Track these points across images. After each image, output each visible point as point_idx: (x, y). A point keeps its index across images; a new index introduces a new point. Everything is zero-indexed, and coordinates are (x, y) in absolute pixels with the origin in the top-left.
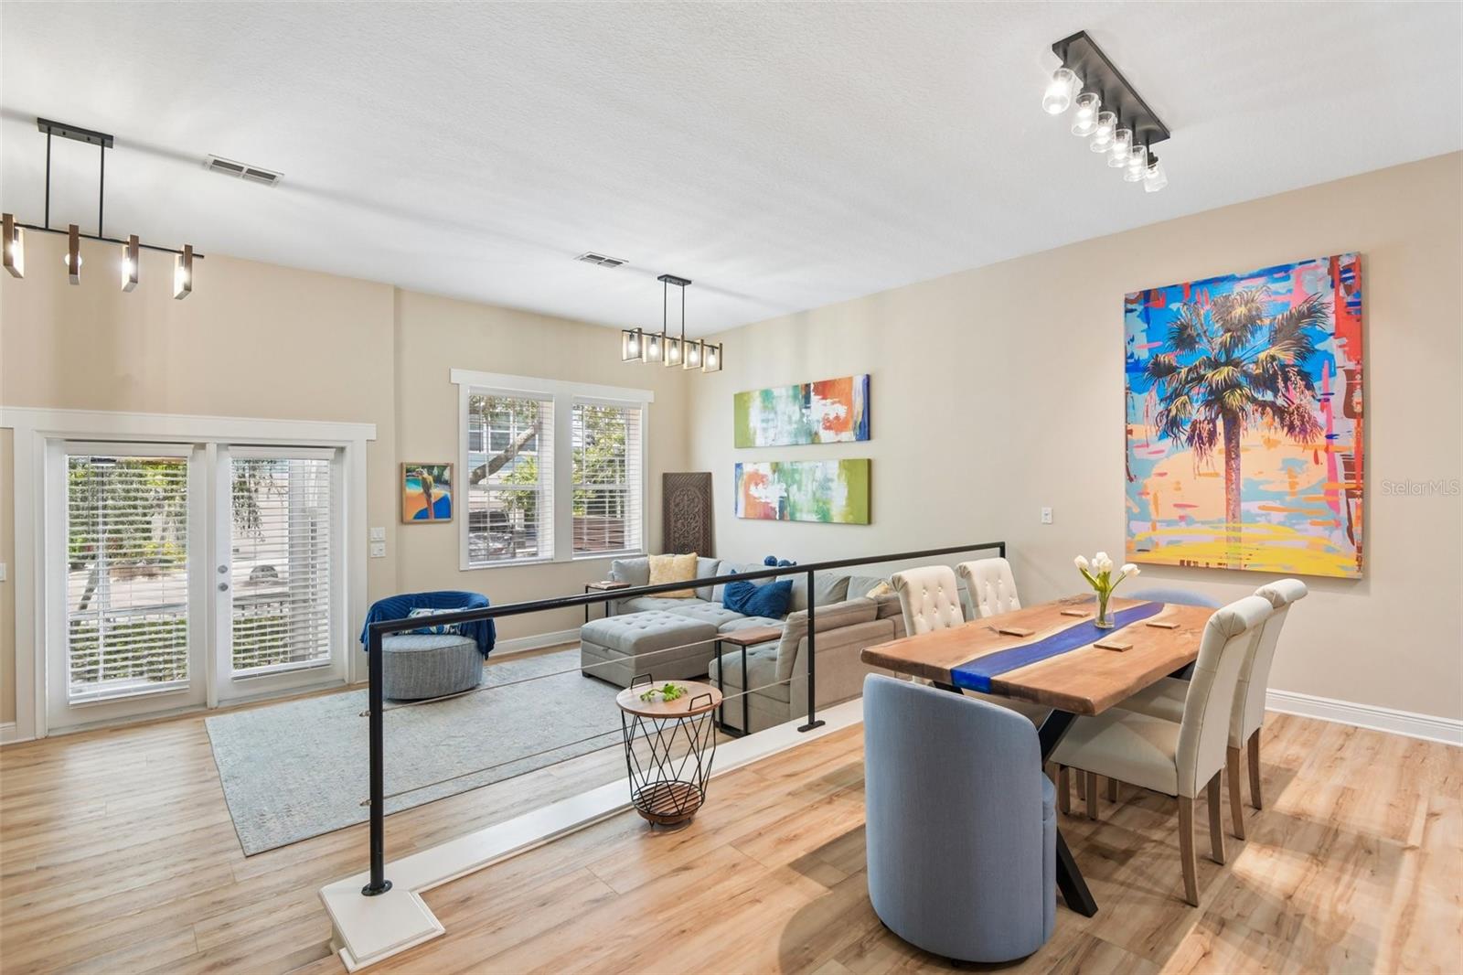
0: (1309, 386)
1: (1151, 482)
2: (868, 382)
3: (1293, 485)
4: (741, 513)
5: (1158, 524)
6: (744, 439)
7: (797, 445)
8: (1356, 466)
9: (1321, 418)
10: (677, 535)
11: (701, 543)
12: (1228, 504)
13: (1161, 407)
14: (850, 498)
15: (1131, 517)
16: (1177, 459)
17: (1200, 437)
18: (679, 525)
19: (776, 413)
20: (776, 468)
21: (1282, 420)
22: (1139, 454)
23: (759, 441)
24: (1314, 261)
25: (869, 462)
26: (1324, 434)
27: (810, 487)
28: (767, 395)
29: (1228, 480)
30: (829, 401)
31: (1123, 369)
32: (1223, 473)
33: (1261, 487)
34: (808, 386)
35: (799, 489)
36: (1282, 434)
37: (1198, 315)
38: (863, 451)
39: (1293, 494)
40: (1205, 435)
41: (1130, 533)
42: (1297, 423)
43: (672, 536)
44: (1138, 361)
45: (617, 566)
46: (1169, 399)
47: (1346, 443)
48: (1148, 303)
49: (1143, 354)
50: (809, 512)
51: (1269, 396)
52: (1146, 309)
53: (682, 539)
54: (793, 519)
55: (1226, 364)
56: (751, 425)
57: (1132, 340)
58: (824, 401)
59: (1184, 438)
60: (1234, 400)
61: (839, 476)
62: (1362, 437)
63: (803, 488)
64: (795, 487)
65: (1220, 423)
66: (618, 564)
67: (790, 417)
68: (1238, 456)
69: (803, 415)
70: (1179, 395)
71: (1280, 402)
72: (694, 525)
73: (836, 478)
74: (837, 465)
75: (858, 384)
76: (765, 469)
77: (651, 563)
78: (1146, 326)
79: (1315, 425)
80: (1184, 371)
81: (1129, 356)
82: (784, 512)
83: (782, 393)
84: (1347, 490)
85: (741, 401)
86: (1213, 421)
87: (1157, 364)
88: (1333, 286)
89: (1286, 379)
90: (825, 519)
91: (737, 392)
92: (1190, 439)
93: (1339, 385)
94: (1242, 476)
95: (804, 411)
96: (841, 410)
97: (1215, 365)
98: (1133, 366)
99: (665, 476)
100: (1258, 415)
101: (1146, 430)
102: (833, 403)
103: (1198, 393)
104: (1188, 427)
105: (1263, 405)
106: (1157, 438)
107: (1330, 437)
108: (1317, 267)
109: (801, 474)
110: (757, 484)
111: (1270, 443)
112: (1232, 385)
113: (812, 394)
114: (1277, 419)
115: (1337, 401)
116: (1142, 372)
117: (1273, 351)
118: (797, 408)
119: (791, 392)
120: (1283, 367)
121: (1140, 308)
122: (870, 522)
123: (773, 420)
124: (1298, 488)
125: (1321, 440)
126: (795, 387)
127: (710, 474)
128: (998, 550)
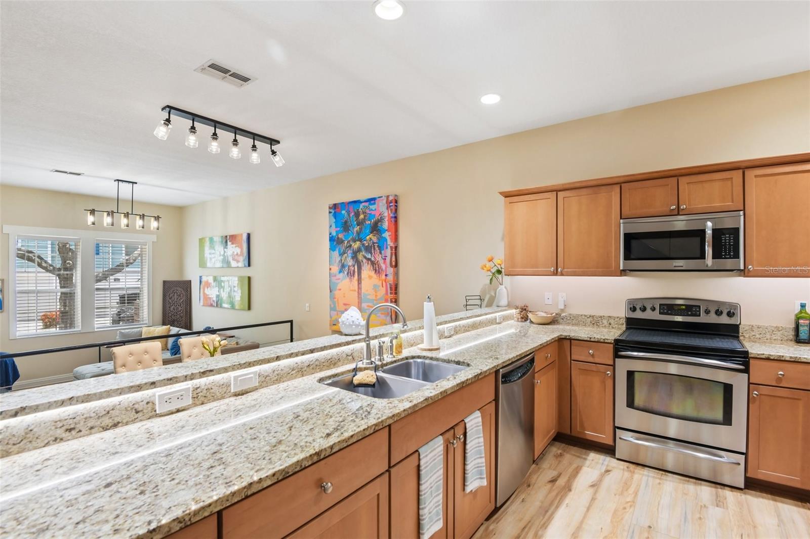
0: (381, 253)
1: (337, 293)
2: (249, 236)
3: (376, 296)
4: (202, 304)
5: (339, 313)
6: (202, 264)
7: (223, 267)
8: (395, 289)
9: (383, 266)
10: (170, 315)
11: (184, 319)
12: (358, 304)
13: (339, 259)
14: (241, 297)
15: (331, 309)
16: (346, 284)
17: (351, 274)
18: (172, 309)
19: (215, 250)
20: (215, 279)
21: (373, 267)
22: (334, 279)
23: (209, 265)
24: (382, 197)
25: (249, 278)
26: (384, 274)
27: (227, 290)
28: (211, 239)
29: (358, 293)
30: (234, 245)
31: (328, 240)
32: (357, 290)
33: (368, 297)
34: (226, 236)
35: (223, 291)
36: (373, 273)
37: (350, 217)
38: (248, 272)
39: (376, 300)
40: (352, 272)
41: (331, 317)
42: (377, 269)
43: (167, 315)
44: (333, 236)
45: (119, 334)
46: (341, 255)
47: (391, 278)
48: (335, 208)
49: (334, 234)
50: (227, 303)
51: (369, 256)
52: (335, 212)
53: (173, 316)
54: (221, 307)
55: (358, 240)
56: (205, 255)
57: (331, 226)
58: (232, 245)
59: (346, 273)
60: (360, 257)
61: (238, 284)
62: (396, 274)
63: (225, 290)
64: (222, 290)
65: (356, 267)
66: (121, 333)
67: (220, 253)
68: (361, 282)
69: (225, 252)
70: (344, 253)
71: (373, 259)
72: (180, 309)
73: (236, 285)
74: (237, 279)
75: (245, 237)
76: (211, 279)
77: (143, 331)
78: (334, 220)
79: (382, 270)
80: (346, 242)
81: (330, 234)
82: (218, 304)
83: (217, 239)
84: (391, 299)
85: (201, 241)
86: (354, 266)
87: (338, 238)
88: (387, 209)
89: (374, 249)
90: (233, 307)
91: (201, 238)
92: (348, 274)
93: (388, 252)
94: (362, 292)
95: (225, 250)
96: (238, 250)
97: (355, 241)
98: (332, 239)
99: (164, 282)
100: (367, 264)
101: (336, 269)
102: (236, 247)
103: (350, 252)
104: (347, 268)
105: (369, 259)
106: (338, 273)
107: (386, 275)
108: (383, 200)
109: (224, 283)
110: (208, 288)
111: (370, 277)
112: (359, 250)
113: (228, 241)
114: (372, 267)
115: (388, 259)
116: (335, 241)
117: (371, 236)
118: (222, 248)
119: (220, 240)
120: (374, 243)
121: (333, 211)
122: (249, 308)
123: (213, 254)
124: (378, 298)
125: (384, 277)
126: (222, 236)
127: (190, 281)
128: (290, 323)
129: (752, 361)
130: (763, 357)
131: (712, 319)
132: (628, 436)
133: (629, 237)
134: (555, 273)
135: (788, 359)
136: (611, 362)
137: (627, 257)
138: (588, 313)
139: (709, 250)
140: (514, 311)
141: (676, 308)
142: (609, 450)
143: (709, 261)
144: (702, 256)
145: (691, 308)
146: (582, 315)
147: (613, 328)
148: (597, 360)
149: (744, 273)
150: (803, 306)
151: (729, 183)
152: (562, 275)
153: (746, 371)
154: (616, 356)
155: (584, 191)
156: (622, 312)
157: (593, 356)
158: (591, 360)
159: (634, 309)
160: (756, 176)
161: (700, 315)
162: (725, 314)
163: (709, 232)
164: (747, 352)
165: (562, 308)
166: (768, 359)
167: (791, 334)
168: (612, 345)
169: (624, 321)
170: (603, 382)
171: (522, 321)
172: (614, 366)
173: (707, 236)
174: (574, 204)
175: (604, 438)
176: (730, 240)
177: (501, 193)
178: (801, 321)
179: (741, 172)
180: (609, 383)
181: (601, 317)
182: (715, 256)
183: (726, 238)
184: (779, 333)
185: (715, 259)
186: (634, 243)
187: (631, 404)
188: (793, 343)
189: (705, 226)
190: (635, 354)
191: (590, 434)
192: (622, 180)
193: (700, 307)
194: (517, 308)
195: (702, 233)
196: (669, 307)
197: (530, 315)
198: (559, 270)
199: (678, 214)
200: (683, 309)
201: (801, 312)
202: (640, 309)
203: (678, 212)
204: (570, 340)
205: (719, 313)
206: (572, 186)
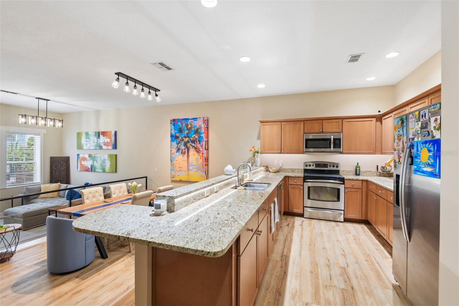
0: (200, 143)
1: (175, 162)
2: (116, 133)
3: (197, 163)
4: (79, 169)
5: (176, 172)
6: (80, 147)
7: (96, 149)
8: (207, 160)
9: (201, 150)
10: (55, 177)
11: (65, 179)
12: (187, 167)
13: (177, 146)
14: (111, 165)
15: (171, 170)
16: (180, 158)
17: (183, 153)
18: (57, 173)
19: (90, 139)
20: (90, 156)
21: (196, 150)
22: (173, 156)
23: (85, 148)
24: (200, 118)
25: (116, 155)
26: (202, 153)
27: (100, 162)
28: (87, 134)
29: (187, 162)
30: (105, 137)
31: (170, 136)
32: (187, 161)
33: (193, 164)
34: (99, 132)
35: (97, 162)
36: (195, 153)
37: (183, 126)
38: (114, 152)
39: (197, 165)
40: (184, 152)
41: (171, 174)
42: (198, 151)
43: (53, 177)
44: (172, 135)
45: (26, 189)
46: (178, 144)
47: (205, 155)
48: (174, 122)
49: (173, 133)
50: (99, 169)
51: (194, 145)
52: (174, 123)
53: (57, 178)
54: (95, 171)
55: (187, 137)
56: (82, 142)
57: (172, 130)
58: (104, 137)
59: (180, 152)
60: (188, 145)
61: (108, 159)
62: (208, 153)
63: (98, 162)
64: (95, 162)
65: (186, 150)
67: (94, 141)
68: (189, 157)
69: (98, 141)
70: (180, 143)
71: (195, 146)
72: (62, 173)
73: (107, 159)
74: (107, 156)
75: (113, 133)
76: (86, 156)
77: (41, 187)
78: (174, 127)
79: (201, 151)
80: (180, 138)
81: (171, 134)
82: (92, 169)
83: (92, 133)
84: (205, 165)
85: (79, 135)
86: (185, 149)
87: (176, 136)
88: (203, 123)
89: (196, 141)
90: (104, 171)
91: (78, 132)
92: (181, 153)
93: (204, 143)
94: (190, 161)
95: (98, 139)
96: (108, 140)
97: (185, 137)
98: (172, 136)
99: (51, 158)
100: (192, 148)
101: (174, 151)
102: (106, 138)
103: (183, 143)
104: (181, 150)
105: (193, 146)
106: (176, 152)
107: (203, 154)
108: (201, 119)
109: (97, 158)
110: (84, 161)
111: (194, 154)
112: (188, 142)
113: (100, 135)
114: (195, 150)
115: (204, 146)
116: (174, 137)
117: (194, 135)
118: (96, 138)
119: (94, 134)
120: (196, 139)
121: (173, 123)
122: (116, 172)
123: (89, 141)
124: (198, 164)
125: (201, 154)
126: (96, 132)
127: (69, 157)
128: (145, 178)
129: (345, 181)
130: (348, 179)
131: (332, 168)
132: (309, 210)
133: (307, 140)
134: (281, 153)
135: (355, 179)
136: (302, 184)
137: (306, 147)
138: (291, 168)
139: (332, 146)
140: (263, 168)
141: (320, 165)
142: (302, 215)
143: (332, 149)
144: (330, 147)
145: (325, 165)
146: (288, 169)
147: (299, 173)
148: (298, 184)
149: (341, 153)
150: (358, 163)
151: (338, 123)
152: (283, 153)
153: (344, 184)
154: (304, 181)
155: (291, 123)
156: (302, 167)
157: (296, 182)
158: (295, 184)
159: (307, 166)
160: (346, 122)
161: (328, 167)
162: (335, 167)
163: (332, 139)
164: (344, 178)
165: (281, 166)
166: (350, 180)
167: (354, 173)
168: (303, 178)
169: (303, 170)
170: (300, 192)
171: (266, 172)
172: (303, 185)
173: (332, 140)
174: (287, 127)
175: (300, 211)
176: (338, 142)
177: (259, 121)
178: (357, 168)
179: (341, 120)
180: (302, 191)
181: (295, 169)
183: (337, 141)
184: (351, 173)
185: (334, 148)
186: (309, 142)
187: (309, 198)
188: (355, 175)
189: (331, 137)
190: (309, 180)
191: (295, 211)
192: (304, 120)
193: (328, 164)
194: (264, 166)
195: (330, 139)
196: (318, 165)
197: (270, 169)
198: (282, 151)
199: (322, 133)
200: (322, 165)
201: (357, 165)
202: (309, 166)
203: (323, 132)
204: (288, 177)
205: (333, 166)
206: (287, 120)
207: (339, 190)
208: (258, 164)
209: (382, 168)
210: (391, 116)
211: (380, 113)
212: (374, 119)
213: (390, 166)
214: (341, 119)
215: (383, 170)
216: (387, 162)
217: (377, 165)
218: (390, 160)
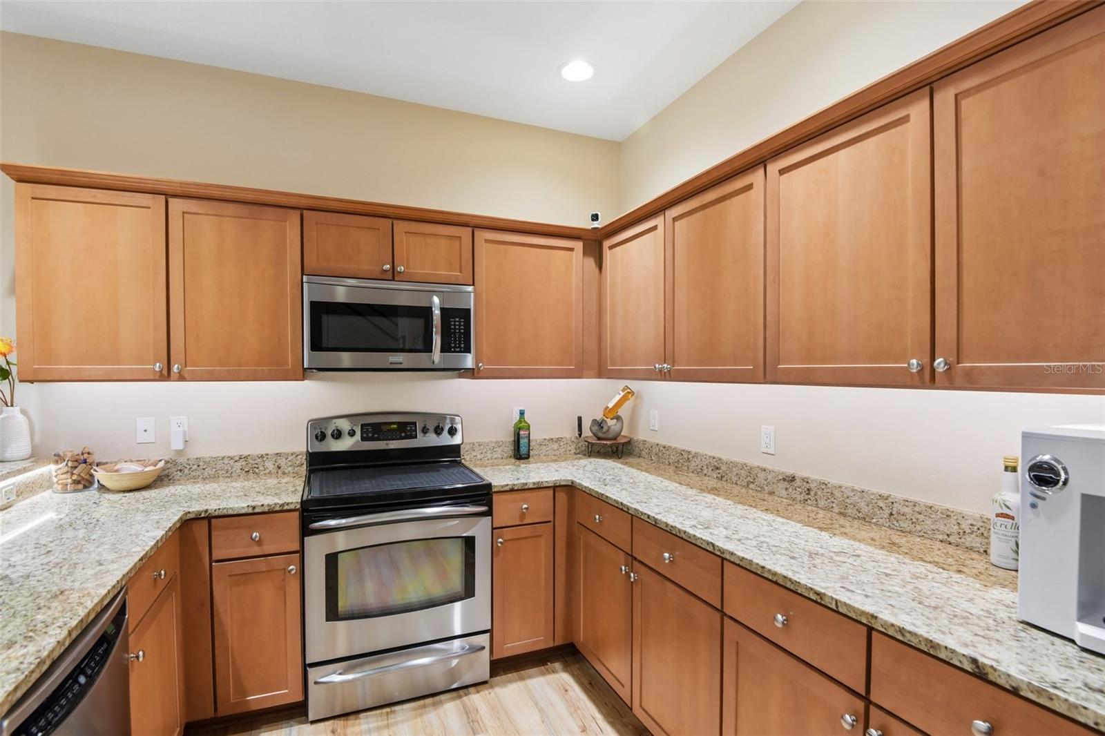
129: (495, 497)
130: (507, 488)
131: (431, 440)
132: (335, 677)
133: (320, 310)
134: (165, 375)
135: (531, 486)
136: (296, 547)
137: (316, 346)
138: (235, 452)
139: (437, 340)
140: (52, 467)
141: (385, 428)
142: (296, 711)
143: (437, 355)
144: (428, 348)
145: (405, 426)
146: (223, 458)
147: (284, 473)
148: (268, 549)
149: (471, 373)
150: (522, 413)
151: (457, 243)
152: (182, 378)
153: (489, 513)
154: (306, 531)
155: (230, 209)
156: (299, 444)
157: (259, 543)
158: (256, 550)
159: (322, 437)
160: (486, 241)
161: (416, 437)
162: (445, 432)
163: (437, 312)
164: (489, 486)
165: (180, 447)
166: (512, 490)
167: (509, 449)
168: (297, 514)
169: (303, 459)
170: (282, 589)
171: (76, 491)
172: (301, 552)
173: (435, 318)
174: (207, 230)
175: (286, 694)
176: (460, 325)
178: (522, 432)
179: (470, 230)
180: (294, 586)
181: (262, 456)
182: (444, 349)
183: (456, 322)
184: (499, 450)
185: (443, 352)
186: (326, 320)
187: (333, 613)
189: (431, 302)
190: (332, 523)
191: (258, 699)
192: (304, 203)
193: (415, 424)
194: (58, 458)
195: (428, 311)
196: (374, 427)
197: (100, 475)
198: (175, 368)
199: (393, 279)
200: (394, 430)
201: (520, 421)
202: (333, 436)
203: (393, 275)
204: (208, 519)
205: (438, 431)
206: (202, 192)
207: (469, 543)
208: (20, 447)
209: (596, 428)
210: (655, 228)
211: (596, 225)
212: (578, 245)
213: (618, 418)
214: (466, 225)
215: (600, 435)
216: (611, 405)
217: (580, 415)
218: (618, 398)
